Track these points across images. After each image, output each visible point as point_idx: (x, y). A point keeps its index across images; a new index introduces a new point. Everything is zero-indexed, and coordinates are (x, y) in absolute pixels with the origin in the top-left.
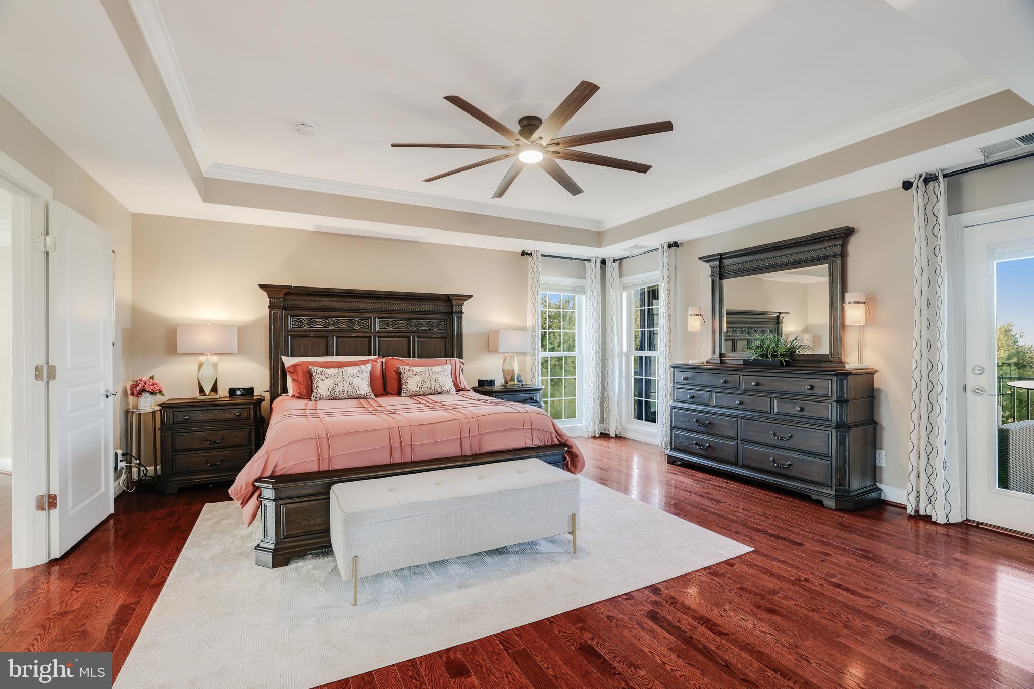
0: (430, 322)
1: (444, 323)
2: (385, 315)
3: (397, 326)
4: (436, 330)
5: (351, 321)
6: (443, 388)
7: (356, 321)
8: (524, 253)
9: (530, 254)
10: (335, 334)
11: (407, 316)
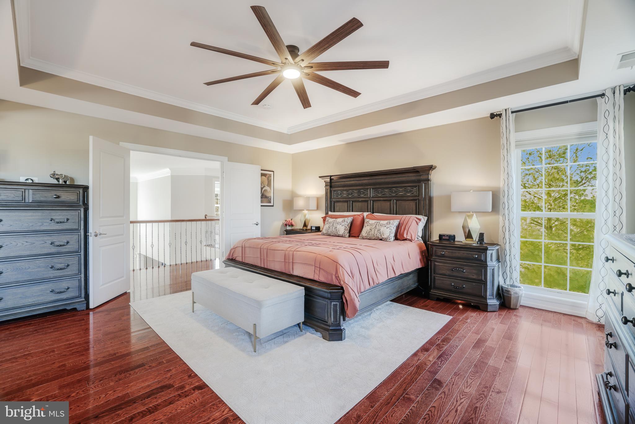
0: (405, 189)
1: (415, 189)
2: (378, 186)
3: (384, 193)
4: (409, 194)
5: (359, 192)
6: (383, 236)
7: (362, 191)
8: (493, 116)
9: (500, 115)
10: (352, 199)
11: (390, 186)
